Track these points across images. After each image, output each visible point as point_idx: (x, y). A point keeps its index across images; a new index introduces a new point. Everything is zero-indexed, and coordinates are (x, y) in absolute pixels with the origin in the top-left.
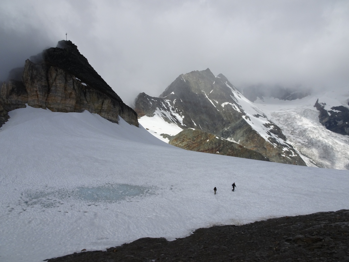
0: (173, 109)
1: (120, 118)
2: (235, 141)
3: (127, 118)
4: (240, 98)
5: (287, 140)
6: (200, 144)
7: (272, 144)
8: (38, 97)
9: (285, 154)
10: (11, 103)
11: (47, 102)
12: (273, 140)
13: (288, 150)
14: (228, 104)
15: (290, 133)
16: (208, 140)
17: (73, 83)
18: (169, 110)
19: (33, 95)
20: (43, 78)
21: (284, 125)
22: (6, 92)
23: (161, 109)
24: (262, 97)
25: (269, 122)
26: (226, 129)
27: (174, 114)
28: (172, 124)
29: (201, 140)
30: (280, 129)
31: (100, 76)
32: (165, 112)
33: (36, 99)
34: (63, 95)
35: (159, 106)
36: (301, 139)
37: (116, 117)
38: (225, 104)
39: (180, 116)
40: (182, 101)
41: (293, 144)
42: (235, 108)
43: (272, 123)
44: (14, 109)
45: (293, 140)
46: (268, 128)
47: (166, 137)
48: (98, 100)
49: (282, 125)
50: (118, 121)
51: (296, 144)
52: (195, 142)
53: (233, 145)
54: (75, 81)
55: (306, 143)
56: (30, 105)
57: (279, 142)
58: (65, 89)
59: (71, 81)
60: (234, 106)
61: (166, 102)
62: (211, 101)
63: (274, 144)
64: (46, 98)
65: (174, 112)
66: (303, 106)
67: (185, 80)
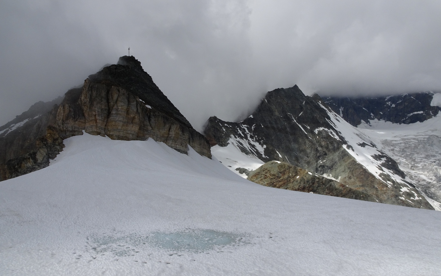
0: (251, 137)
1: (189, 147)
2: (334, 178)
3: (198, 147)
4: (339, 121)
5: (406, 177)
6: (288, 182)
7: (385, 182)
8: (96, 122)
9: (404, 196)
10: (66, 130)
11: (106, 127)
12: (387, 178)
13: (408, 191)
14: (323, 129)
15: (410, 167)
16: (298, 177)
17: (137, 105)
18: (246, 138)
19: (91, 120)
20: (103, 100)
21: (401, 157)
22: (62, 117)
23: (237, 136)
24: (369, 120)
25: (380, 153)
26: (321, 162)
27: (252, 143)
28: (251, 155)
29: (289, 177)
30: (395, 162)
31: (166, 97)
32: (241, 141)
33: (94, 125)
34: (124, 119)
35: (234, 133)
36: (426, 176)
37: (185, 146)
38: (318, 130)
39: (260, 146)
40: (263, 126)
41: (415, 183)
42: (333, 135)
43: (383, 154)
44: (70, 137)
45: (415, 177)
46: (379, 161)
47: (244, 172)
48: (165, 125)
49: (398, 157)
50: (188, 152)
51: (419, 183)
52: (281, 178)
53: (332, 183)
54: (139, 103)
55: (434, 181)
56: (87, 131)
57: (395, 180)
58: (128, 112)
59: (135, 103)
60: (331, 133)
61: (242, 128)
62: (300, 126)
63: (388, 182)
64: (105, 123)
65: (253, 141)
66: (427, 132)
67: (266, 100)
